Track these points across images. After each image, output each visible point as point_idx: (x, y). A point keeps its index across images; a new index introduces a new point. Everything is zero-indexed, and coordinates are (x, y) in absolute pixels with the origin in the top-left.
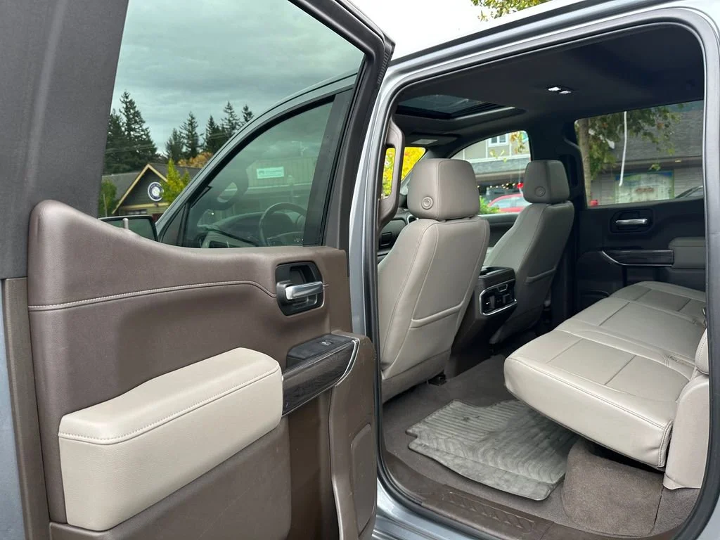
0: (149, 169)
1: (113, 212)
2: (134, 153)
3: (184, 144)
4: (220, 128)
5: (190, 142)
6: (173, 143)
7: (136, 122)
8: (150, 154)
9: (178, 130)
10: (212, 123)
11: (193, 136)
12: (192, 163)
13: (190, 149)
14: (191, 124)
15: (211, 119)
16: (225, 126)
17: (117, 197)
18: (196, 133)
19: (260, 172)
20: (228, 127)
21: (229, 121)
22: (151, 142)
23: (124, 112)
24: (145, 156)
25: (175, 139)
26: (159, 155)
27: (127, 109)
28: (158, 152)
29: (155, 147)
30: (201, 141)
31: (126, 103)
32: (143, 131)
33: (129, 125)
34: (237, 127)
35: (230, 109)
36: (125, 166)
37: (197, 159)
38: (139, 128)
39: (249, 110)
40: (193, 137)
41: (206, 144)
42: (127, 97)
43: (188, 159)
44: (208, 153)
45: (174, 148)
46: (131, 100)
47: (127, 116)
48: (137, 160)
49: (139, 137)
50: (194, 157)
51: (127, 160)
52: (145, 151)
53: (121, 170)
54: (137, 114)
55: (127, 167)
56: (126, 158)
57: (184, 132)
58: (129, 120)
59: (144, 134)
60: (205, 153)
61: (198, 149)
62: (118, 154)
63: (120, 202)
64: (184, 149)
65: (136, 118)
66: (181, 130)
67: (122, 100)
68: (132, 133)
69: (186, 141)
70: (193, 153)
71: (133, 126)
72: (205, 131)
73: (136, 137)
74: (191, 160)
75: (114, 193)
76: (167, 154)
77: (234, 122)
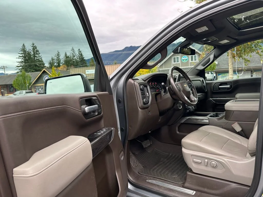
0: (44, 70)
1: (30, 87)
2: (36, 65)
4: (69, 56)
5: (58, 61)
6: (51, 62)
7: (37, 54)
8: (43, 66)
9: (53, 57)
10: (66, 55)
11: (59, 59)
13: (58, 64)
14: (58, 55)
15: (66, 53)
18: (60, 58)
19: (87, 71)
20: (72, 56)
21: (73, 54)
22: (43, 61)
23: (32, 50)
24: (40, 66)
25: (52, 60)
27: (34, 49)
28: (45, 65)
29: (44, 63)
30: (62, 61)
31: (33, 47)
32: (39, 57)
33: (34, 55)
34: (76, 56)
35: (73, 49)
36: (32, 70)
38: (38, 56)
39: (80, 50)
41: (64, 62)
42: (34, 45)
43: (57, 68)
44: (65, 66)
45: (51, 64)
46: (35, 46)
47: (34, 52)
48: (37, 68)
50: (59, 67)
51: (33, 68)
52: (40, 64)
54: (37, 51)
55: (34, 71)
56: (33, 67)
57: (55, 58)
58: (34, 53)
59: (40, 58)
60: (63, 66)
61: (60, 64)
62: (30, 66)
64: (55, 64)
65: (37, 52)
66: (54, 57)
67: (32, 46)
68: (35, 58)
69: (56, 61)
70: (59, 66)
71: (36, 55)
72: (63, 57)
73: (37, 59)
74: (58, 68)
75: (30, 79)
76: (49, 66)
77: (74, 54)
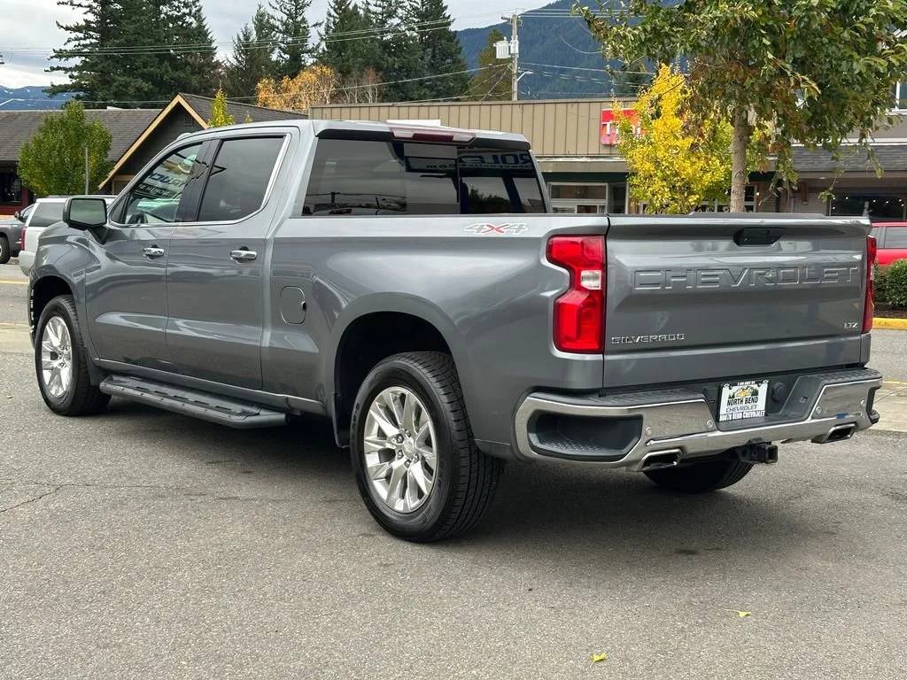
0: (179, 106)
1: (101, 186)
3: (275, 43)
4: (362, 12)
5: (290, 40)
6: (253, 38)
11: (297, 26)
12: (287, 90)
13: (287, 56)
16: (372, 8)
17: (111, 155)
18: (304, 20)
20: (379, 10)
22: (206, 35)
24: (187, 63)
26: (218, 64)
28: (217, 57)
29: (214, 45)
30: (314, 39)
37: (299, 80)
40: (296, 29)
41: (323, 45)
43: (280, 78)
44: (325, 68)
45: (253, 54)
49: (178, 18)
50: (293, 76)
51: (146, 70)
52: (187, 51)
53: (131, 91)
56: (144, 66)
57: (279, 15)
59: (190, 14)
60: (318, 68)
61: (305, 56)
63: (117, 167)
64: (275, 56)
66: (272, 13)
68: (162, 8)
69: (280, 37)
70: (293, 67)
72: (326, 16)
73: (171, 18)
75: (106, 148)
